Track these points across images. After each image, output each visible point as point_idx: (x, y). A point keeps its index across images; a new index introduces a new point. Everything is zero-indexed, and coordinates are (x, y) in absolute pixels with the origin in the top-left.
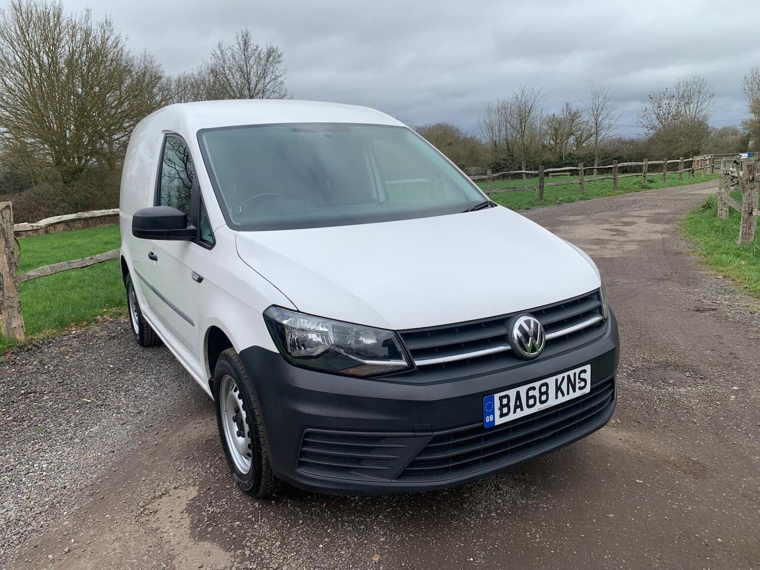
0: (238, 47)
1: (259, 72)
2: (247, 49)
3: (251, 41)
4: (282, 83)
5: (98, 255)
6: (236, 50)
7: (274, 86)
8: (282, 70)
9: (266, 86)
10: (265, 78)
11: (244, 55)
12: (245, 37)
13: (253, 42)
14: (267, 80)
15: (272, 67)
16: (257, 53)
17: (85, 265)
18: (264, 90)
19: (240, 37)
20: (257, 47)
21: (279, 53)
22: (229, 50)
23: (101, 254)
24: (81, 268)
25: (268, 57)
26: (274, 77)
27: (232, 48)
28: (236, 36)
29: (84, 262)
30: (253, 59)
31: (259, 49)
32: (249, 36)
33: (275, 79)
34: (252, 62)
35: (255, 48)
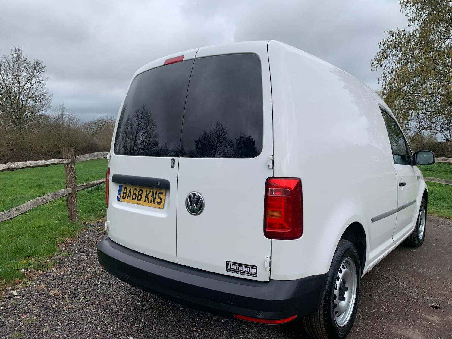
0: (11, 57)
1: (28, 76)
2: (19, 59)
3: (22, 55)
4: (44, 85)
5: (20, 206)
6: (9, 59)
7: (38, 86)
8: (45, 77)
9: (32, 86)
10: (31, 80)
11: (17, 64)
12: (17, 51)
13: (24, 55)
14: (33, 82)
15: (37, 74)
16: (26, 62)
17: (12, 217)
18: (30, 88)
19: (14, 51)
20: (26, 59)
21: (44, 65)
22: (4, 58)
23: (22, 205)
24: (9, 220)
25: (36, 67)
26: (38, 80)
27: (7, 57)
28: (11, 50)
29: (11, 214)
30: (23, 66)
31: (28, 61)
32: (21, 51)
33: (38, 82)
34: (22, 67)
35: (24, 59)
